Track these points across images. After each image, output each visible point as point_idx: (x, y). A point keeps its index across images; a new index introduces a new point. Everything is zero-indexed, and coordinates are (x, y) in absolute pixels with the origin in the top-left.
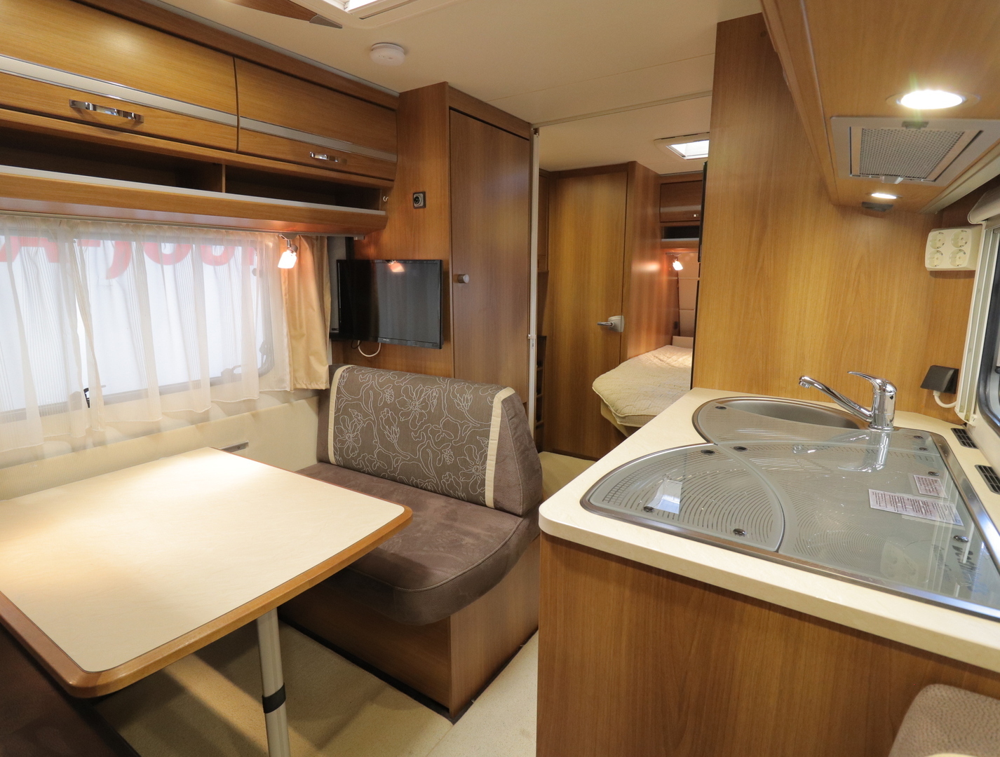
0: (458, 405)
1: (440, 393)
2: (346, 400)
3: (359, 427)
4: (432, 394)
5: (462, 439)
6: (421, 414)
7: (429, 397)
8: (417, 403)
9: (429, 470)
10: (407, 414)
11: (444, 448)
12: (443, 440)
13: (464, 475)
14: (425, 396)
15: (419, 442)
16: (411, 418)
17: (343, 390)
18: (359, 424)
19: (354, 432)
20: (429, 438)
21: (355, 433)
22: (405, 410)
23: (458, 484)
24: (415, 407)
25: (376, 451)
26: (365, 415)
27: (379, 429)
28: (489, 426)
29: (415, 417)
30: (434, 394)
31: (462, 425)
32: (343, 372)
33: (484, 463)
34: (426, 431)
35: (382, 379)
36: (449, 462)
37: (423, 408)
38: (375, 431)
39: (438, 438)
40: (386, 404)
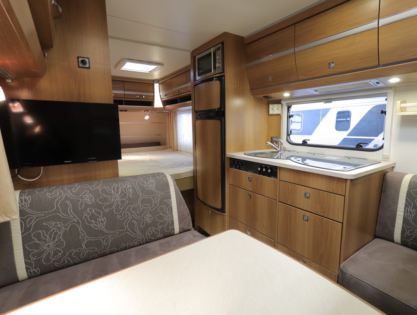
0: (148, 187)
1: (133, 185)
2: (37, 218)
4: (127, 186)
5: (155, 205)
6: (123, 202)
7: (125, 189)
8: (117, 196)
9: (136, 233)
10: (112, 205)
11: (145, 215)
12: (143, 211)
13: (161, 224)
14: (121, 189)
15: (125, 219)
16: (114, 207)
17: (29, 211)
18: (60, 231)
19: (54, 239)
20: (132, 214)
21: (56, 240)
22: (108, 204)
23: (157, 231)
24: (116, 198)
25: (85, 242)
26: (65, 221)
27: (84, 226)
28: (170, 192)
29: (118, 205)
30: (128, 186)
31: (153, 198)
32: (20, 195)
33: (172, 212)
34: (129, 210)
35: (75, 190)
36: (149, 222)
37: (122, 197)
38: (80, 228)
39: (139, 210)
40: (87, 206)
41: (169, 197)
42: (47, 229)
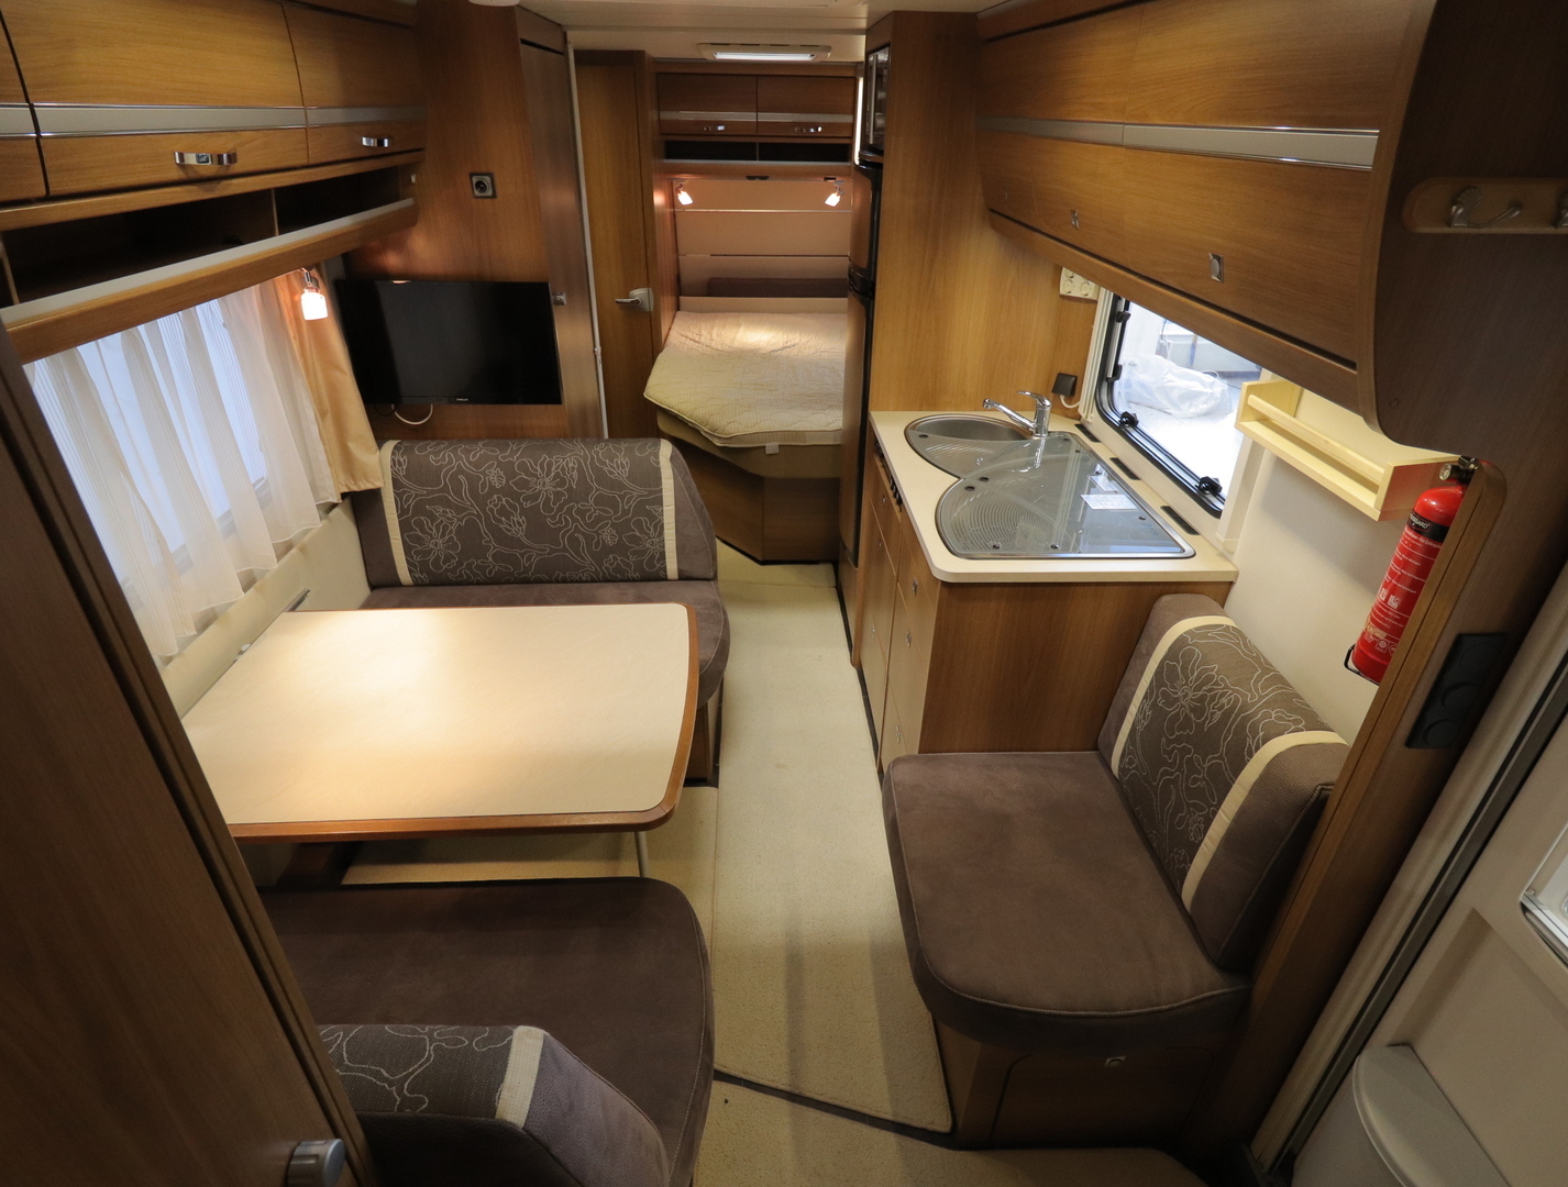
0: (611, 473)
1: (580, 463)
2: (417, 496)
3: (453, 528)
4: (567, 465)
5: (626, 512)
6: (557, 494)
7: (563, 469)
8: (547, 480)
9: (583, 559)
10: (535, 497)
11: (601, 528)
12: (598, 519)
13: (635, 553)
14: (557, 468)
15: (560, 529)
16: (541, 500)
17: (404, 481)
18: (451, 524)
19: (443, 535)
20: (575, 520)
21: (447, 537)
22: (530, 492)
23: (628, 565)
24: (546, 485)
25: (492, 552)
26: (459, 509)
27: (489, 525)
28: (661, 491)
29: (548, 499)
30: (571, 465)
31: (622, 497)
32: (393, 453)
33: (661, 533)
34: (569, 511)
35: (474, 456)
36: (611, 543)
37: (557, 485)
38: (483, 527)
39: (590, 517)
40: (493, 490)
41: (659, 501)
42: (433, 518)
